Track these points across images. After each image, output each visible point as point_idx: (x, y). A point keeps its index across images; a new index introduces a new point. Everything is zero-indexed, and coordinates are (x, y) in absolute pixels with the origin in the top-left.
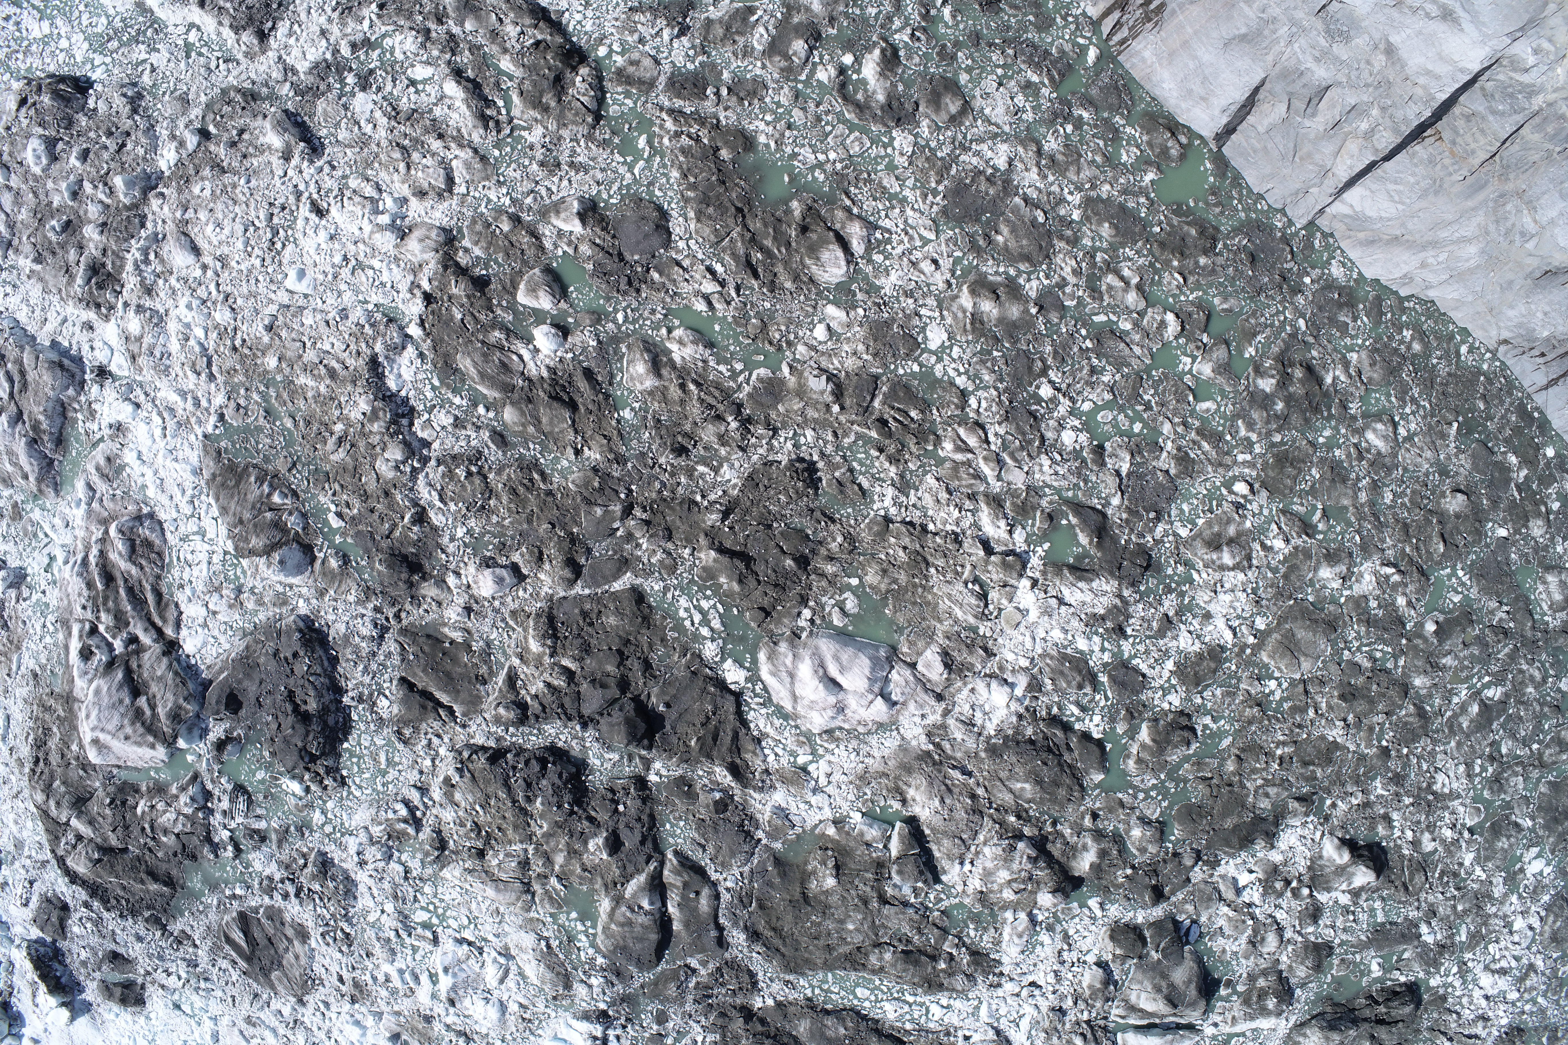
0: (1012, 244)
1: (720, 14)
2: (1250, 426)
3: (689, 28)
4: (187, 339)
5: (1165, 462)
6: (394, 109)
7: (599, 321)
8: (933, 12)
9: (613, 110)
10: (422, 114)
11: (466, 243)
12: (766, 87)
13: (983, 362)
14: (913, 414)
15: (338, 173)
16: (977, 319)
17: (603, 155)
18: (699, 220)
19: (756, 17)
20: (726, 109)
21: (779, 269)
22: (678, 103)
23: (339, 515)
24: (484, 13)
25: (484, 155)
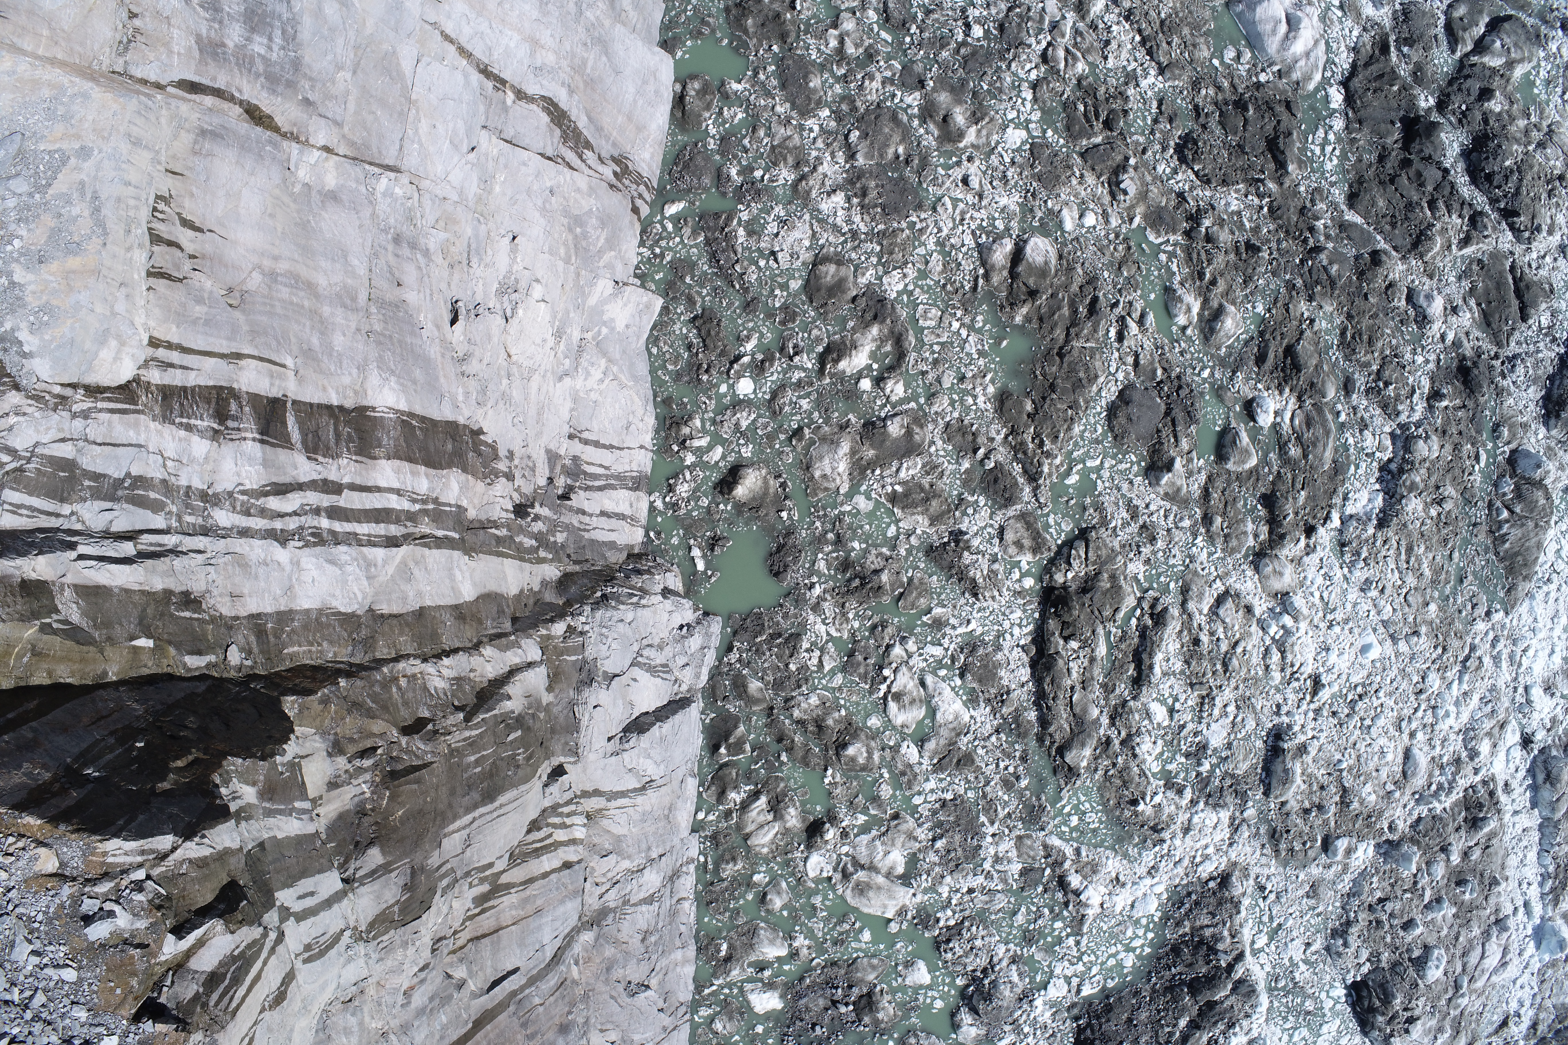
0: (896, 138)
1: (920, 518)
3: (951, 533)
4: (1465, 693)
6: (1202, 704)
10: (1189, 677)
11: (1251, 542)
12: (948, 425)
13: (1000, 90)
14: (1081, 108)
15: (1279, 698)
16: (975, 118)
17: (1107, 500)
18: (1096, 377)
19: (897, 488)
21: (1075, 288)
22: (1021, 480)
23: (1477, 458)
24: (1077, 710)
25: (1182, 593)
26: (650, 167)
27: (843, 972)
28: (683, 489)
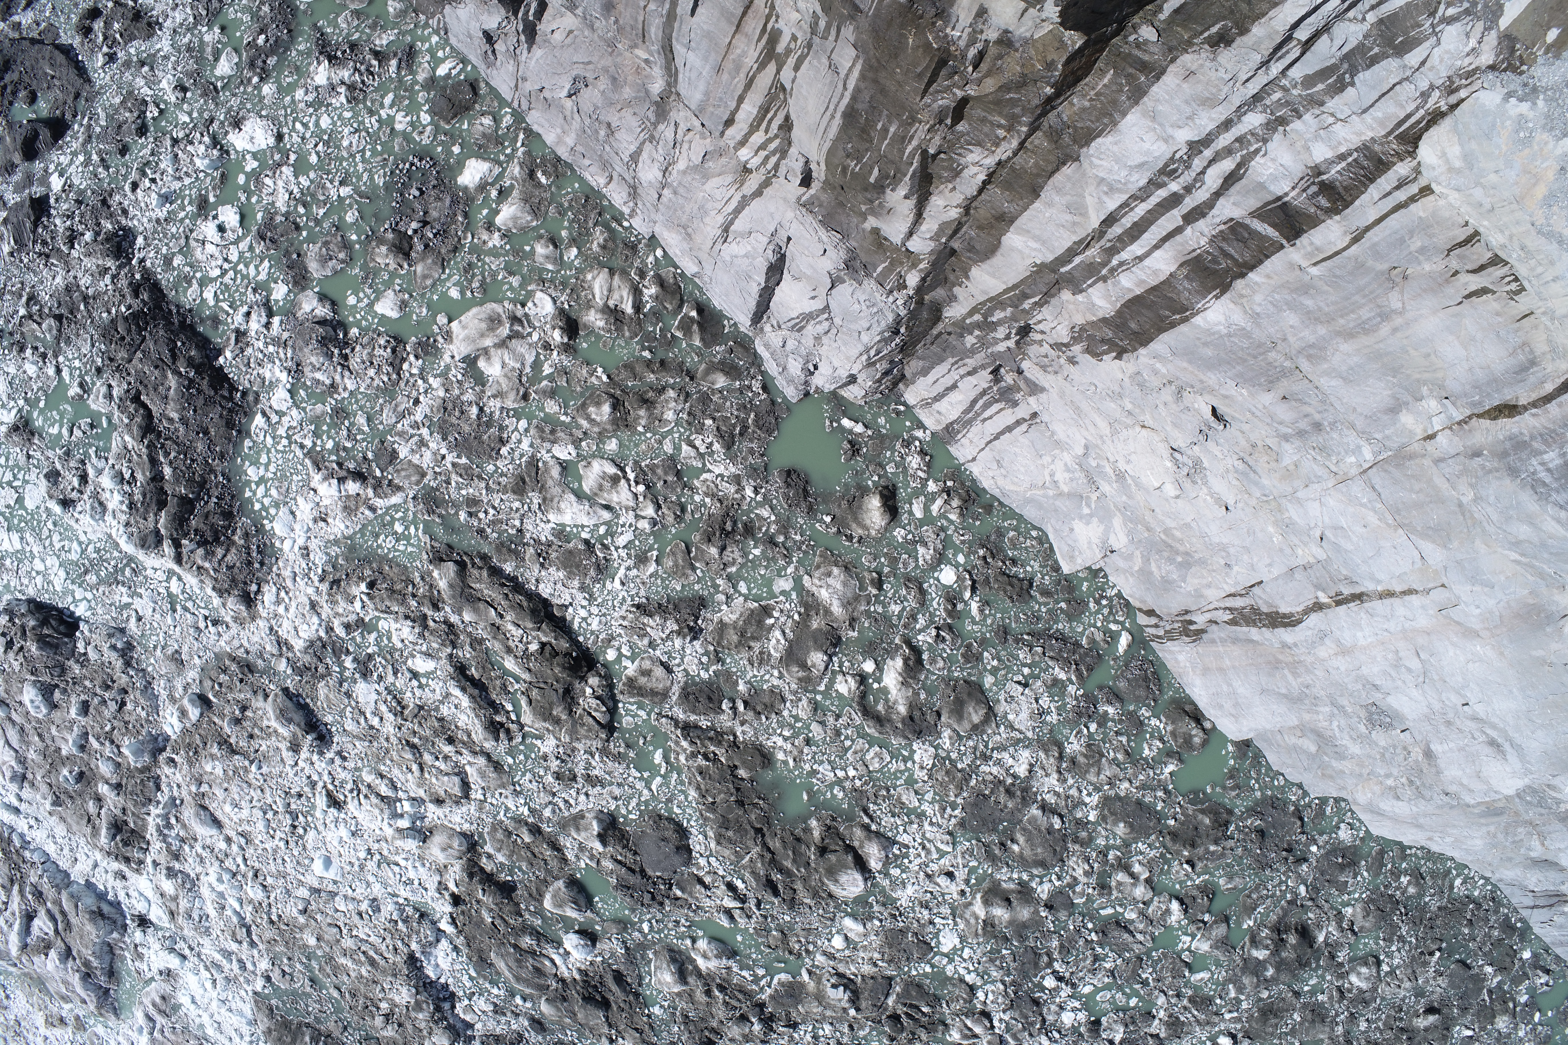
0: (1027, 853)
1: (734, 617)
2: (1240, 990)
3: (701, 630)
4: (223, 908)
5: (1155, 1027)
6: (399, 703)
7: (625, 929)
8: (960, 606)
9: (627, 721)
10: (429, 711)
11: (488, 848)
12: (783, 700)
13: (992, 961)
14: (925, 1009)
15: (350, 765)
16: (989, 924)
17: (619, 769)
18: (718, 843)
19: (772, 621)
20: (742, 724)
21: (798, 886)
22: (693, 718)
24: (481, 605)
25: (497, 763)
26: (1171, 652)
27: (443, 251)
28: (914, 462)
